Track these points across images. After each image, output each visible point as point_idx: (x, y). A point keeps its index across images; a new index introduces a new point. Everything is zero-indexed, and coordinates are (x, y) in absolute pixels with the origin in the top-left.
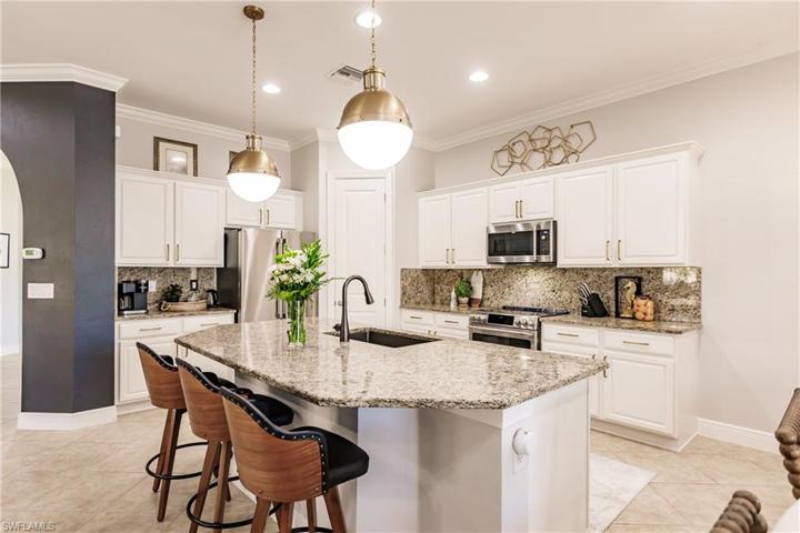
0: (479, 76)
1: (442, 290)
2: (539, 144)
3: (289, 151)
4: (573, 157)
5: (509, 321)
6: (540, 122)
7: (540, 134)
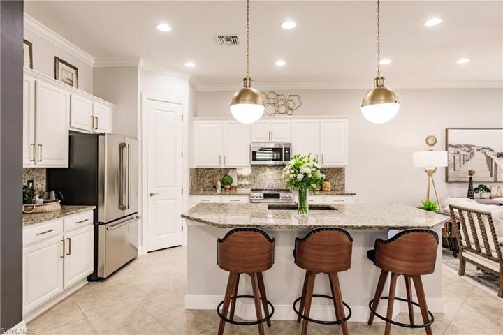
0: (280, 63)
1: (205, 182)
2: (272, 102)
3: (92, 66)
4: (290, 112)
5: (277, 196)
6: (272, 90)
7: (272, 96)
